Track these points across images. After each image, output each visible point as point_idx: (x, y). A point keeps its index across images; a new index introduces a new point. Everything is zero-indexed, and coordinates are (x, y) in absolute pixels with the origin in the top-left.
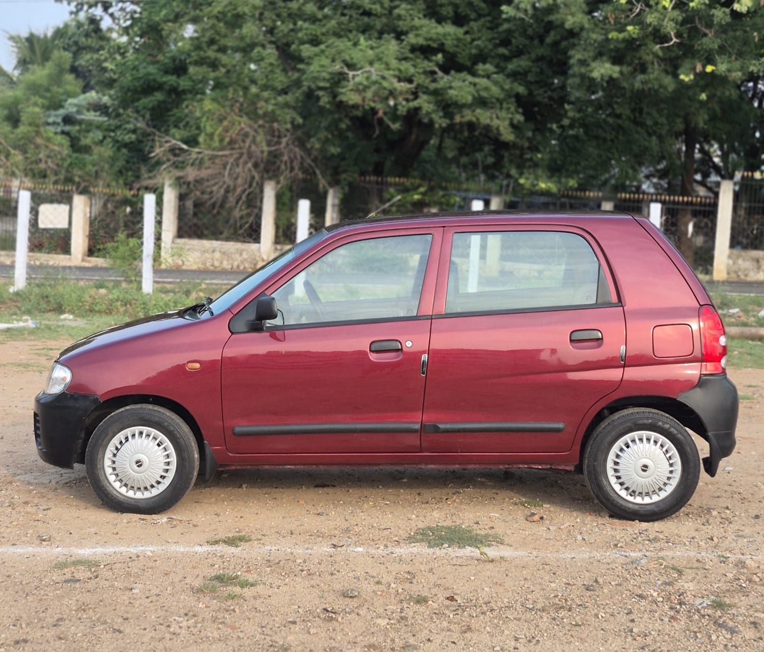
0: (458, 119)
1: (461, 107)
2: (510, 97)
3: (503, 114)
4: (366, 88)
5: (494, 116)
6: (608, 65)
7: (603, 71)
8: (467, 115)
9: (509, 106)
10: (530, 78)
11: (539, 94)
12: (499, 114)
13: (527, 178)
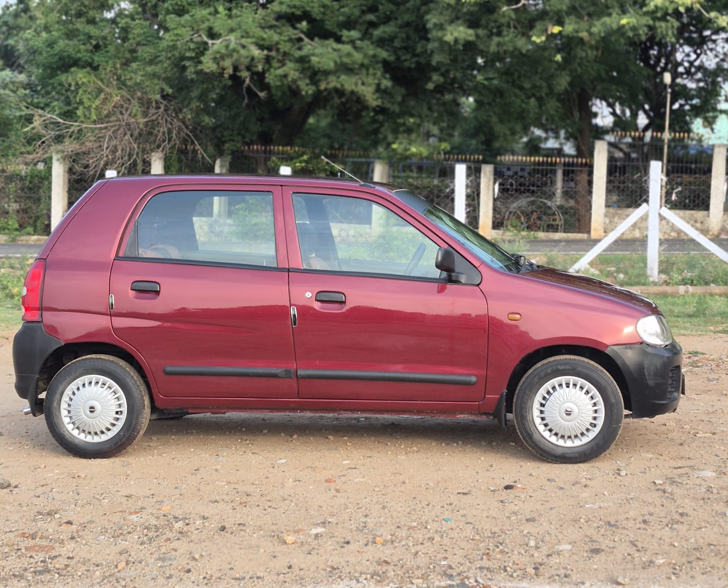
0: (323, 86)
1: (327, 73)
2: (377, 62)
3: (370, 80)
4: (223, 57)
5: (360, 82)
6: (462, 29)
7: (456, 34)
8: (332, 81)
9: (375, 72)
10: (397, 43)
11: (406, 60)
12: (365, 80)
13: (401, 143)
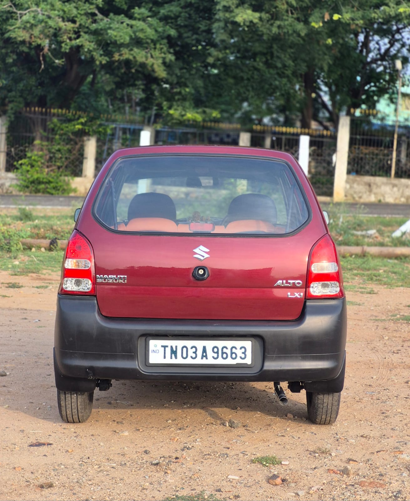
0: (116, 57)
1: (119, 46)
2: (163, 39)
3: (157, 53)
4: (32, 26)
5: (149, 55)
6: (249, 12)
7: (245, 16)
8: (126, 54)
9: (162, 46)
10: (180, 22)
11: (188, 37)
12: (153, 54)
13: (176, 110)
